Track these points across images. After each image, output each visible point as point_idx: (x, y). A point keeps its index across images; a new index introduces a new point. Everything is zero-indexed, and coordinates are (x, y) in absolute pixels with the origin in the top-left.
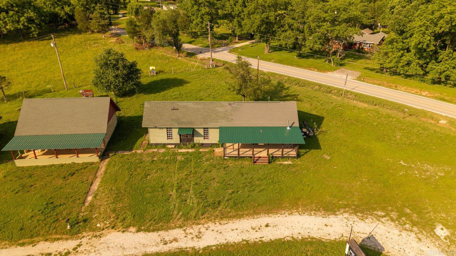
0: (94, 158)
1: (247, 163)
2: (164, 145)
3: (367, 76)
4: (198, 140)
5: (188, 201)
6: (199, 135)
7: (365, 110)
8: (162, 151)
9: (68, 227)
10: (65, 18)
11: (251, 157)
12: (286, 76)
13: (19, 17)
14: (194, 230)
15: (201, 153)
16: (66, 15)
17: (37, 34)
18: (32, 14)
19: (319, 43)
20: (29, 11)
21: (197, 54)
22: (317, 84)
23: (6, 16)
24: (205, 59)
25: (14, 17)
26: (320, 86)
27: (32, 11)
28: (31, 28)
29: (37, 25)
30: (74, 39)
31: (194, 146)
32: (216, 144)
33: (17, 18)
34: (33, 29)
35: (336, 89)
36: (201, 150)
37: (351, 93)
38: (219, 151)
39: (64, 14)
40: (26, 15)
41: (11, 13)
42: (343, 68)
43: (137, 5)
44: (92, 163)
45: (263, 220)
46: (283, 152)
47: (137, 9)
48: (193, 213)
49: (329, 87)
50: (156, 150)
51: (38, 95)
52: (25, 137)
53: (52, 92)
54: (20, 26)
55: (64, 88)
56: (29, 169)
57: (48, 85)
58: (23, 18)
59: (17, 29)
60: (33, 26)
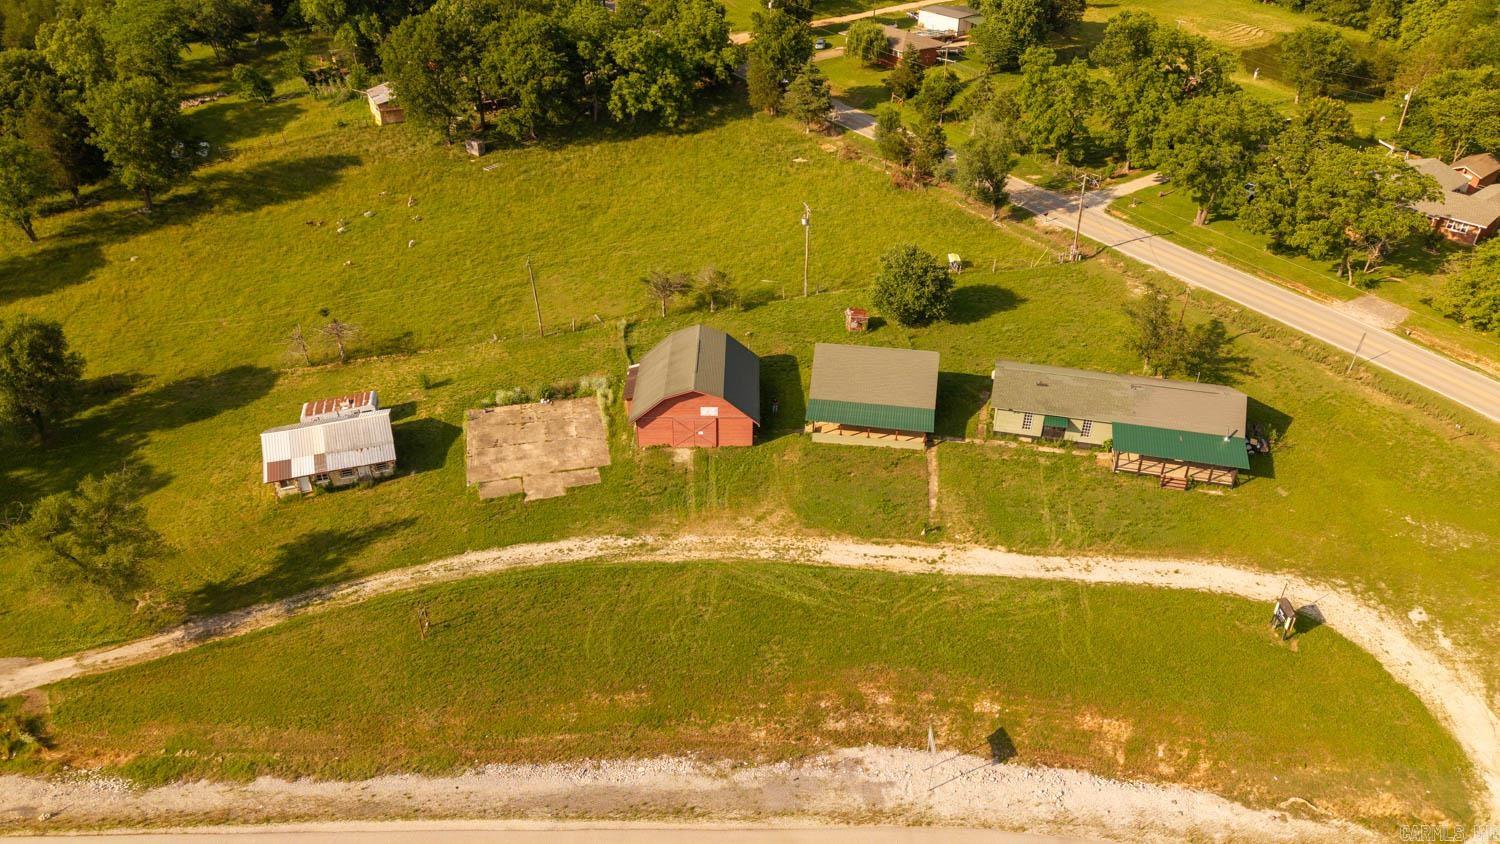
0: (918, 443)
1: (1149, 484)
2: (1015, 437)
3: (1421, 325)
4: (1068, 436)
5: (1068, 525)
6: (1075, 429)
7: (1383, 412)
8: (1013, 445)
9: (923, 533)
11: (1158, 477)
12: (1236, 305)
13: (648, 84)
14: (1082, 561)
15: (1075, 457)
17: (675, 122)
18: (671, 78)
19: (1321, 241)
21: (1035, 215)
22: (1298, 336)
23: (625, 84)
24: (1052, 232)
25: (638, 86)
26: (1307, 340)
28: (665, 109)
29: (676, 101)
30: (744, 133)
31: (1063, 445)
32: (1100, 446)
35: (1339, 353)
36: (1074, 452)
37: (1369, 368)
38: (1104, 458)
40: (659, 81)
42: (1372, 295)
43: (869, 32)
44: (914, 452)
45: (1171, 564)
46: (1211, 474)
48: (1077, 542)
49: (1325, 347)
50: (1002, 442)
51: (761, 304)
52: (824, 402)
53: (780, 297)
54: (648, 106)
55: (801, 292)
56: (830, 447)
57: (763, 277)
58: (654, 88)
59: (641, 112)
60: (670, 105)
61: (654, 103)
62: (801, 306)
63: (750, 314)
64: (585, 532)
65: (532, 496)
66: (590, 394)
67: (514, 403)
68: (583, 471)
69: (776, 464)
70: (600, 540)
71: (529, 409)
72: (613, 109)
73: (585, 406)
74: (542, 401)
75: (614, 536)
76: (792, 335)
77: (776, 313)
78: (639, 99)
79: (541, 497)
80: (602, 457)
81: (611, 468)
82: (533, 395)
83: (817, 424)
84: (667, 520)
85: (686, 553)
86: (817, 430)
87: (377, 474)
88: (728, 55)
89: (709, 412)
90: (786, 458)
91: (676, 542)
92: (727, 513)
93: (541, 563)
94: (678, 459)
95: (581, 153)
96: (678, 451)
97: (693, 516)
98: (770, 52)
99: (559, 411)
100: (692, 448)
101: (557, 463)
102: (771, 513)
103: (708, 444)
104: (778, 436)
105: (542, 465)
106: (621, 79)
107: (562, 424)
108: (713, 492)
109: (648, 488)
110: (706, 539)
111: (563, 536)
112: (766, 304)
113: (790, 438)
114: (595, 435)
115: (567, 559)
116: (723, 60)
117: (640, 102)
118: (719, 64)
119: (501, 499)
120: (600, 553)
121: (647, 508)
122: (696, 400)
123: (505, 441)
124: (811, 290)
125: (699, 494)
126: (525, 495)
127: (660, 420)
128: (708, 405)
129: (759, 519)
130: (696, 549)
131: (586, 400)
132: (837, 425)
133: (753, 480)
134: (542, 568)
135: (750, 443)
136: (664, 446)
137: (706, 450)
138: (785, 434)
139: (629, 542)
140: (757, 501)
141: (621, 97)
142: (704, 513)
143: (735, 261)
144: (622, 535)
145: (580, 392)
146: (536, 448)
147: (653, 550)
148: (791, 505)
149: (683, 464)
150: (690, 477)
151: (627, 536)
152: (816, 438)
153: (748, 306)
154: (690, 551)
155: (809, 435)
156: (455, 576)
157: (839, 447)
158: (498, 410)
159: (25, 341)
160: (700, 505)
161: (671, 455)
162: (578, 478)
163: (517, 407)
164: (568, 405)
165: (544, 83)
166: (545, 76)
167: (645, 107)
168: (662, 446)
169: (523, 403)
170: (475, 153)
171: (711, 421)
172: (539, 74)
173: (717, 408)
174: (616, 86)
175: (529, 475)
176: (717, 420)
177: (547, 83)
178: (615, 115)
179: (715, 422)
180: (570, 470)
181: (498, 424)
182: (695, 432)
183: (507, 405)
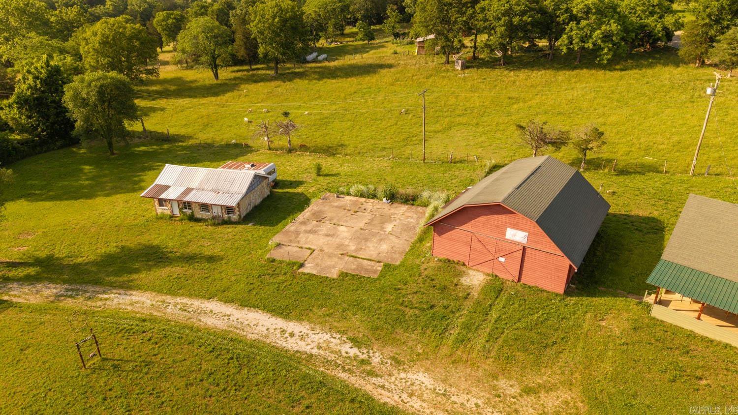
10: (660, 35)
13: (593, 30)
16: (663, 30)
17: (608, 60)
18: (614, 27)
20: (612, 21)
23: (575, 28)
25: (585, 30)
27: (614, 23)
28: (603, 49)
29: (614, 45)
33: (589, 32)
34: (606, 50)
39: (660, 29)
40: (604, 27)
41: (583, 23)
51: (639, 173)
52: (682, 268)
53: (661, 172)
54: (589, 45)
55: (686, 171)
56: (676, 331)
57: (648, 155)
58: (598, 32)
59: (583, 48)
60: (607, 47)
61: (594, 44)
62: (682, 182)
63: (621, 178)
64: (323, 323)
65: (309, 269)
67: (362, 196)
68: (369, 263)
69: (586, 327)
70: (327, 336)
71: (370, 204)
73: (416, 213)
74: (384, 200)
75: (344, 338)
76: (662, 202)
77: (651, 182)
78: (583, 40)
79: (314, 272)
80: (396, 256)
81: (396, 268)
82: (380, 193)
83: (664, 296)
84: (411, 343)
85: (404, 396)
86: (665, 303)
87: (226, 216)
88: (669, 20)
89: (517, 236)
90: (603, 323)
91: (403, 375)
92: (489, 365)
93: (255, 337)
94: (465, 281)
95: (530, 74)
96: (471, 272)
97: (445, 350)
98: (708, 10)
99: (392, 211)
100: (488, 275)
101: (353, 248)
102: (549, 388)
103: (509, 274)
104: (603, 294)
105: (340, 246)
106: (573, 24)
107: (385, 220)
108: (484, 333)
109: (415, 299)
110: (441, 388)
111: (299, 319)
112: (643, 174)
113: (620, 302)
114: (405, 236)
115: (282, 343)
116: (663, 24)
117: (584, 42)
118: (659, 25)
119: (281, 262)
120: (315, 351)
121: (400, 321)
122: (503, 218)
123: (330, 220)
124: (698, 171)
125: (467, 327)
126: (302, 265)
127: (460, 233)
128: (516, 227)
129: (528, 391)
130: (420, 397)
131: (420, 209)
132: (697, 306)
133: (545, 336)
134: (252, 344)
135: (561, 290)
136: (458, 263)
137: (503, 282)
138: (615, 295)
139: (354, 351)
140: (537, 364)
141: (570, 38)
142: (459, 353)
143: (624, 140)
144: (352, 340)
145: (419, 202)
146: (348, 232)
147: (371, 373)
148: (585, 391)
149: (468, 287)
150: (469, 304)
151: (356, 342)
152: (658, 312)
153: (623, 172)
154: (411, 395)
155: (648, 306)
156: (181, 317)
157: (691, 335)
158: (348, 198)
159: (99, 84)
160: (461, 341)
161: (461, 274)
162: (360, 267)
163: (363, 200)
164: (404, 208)
165: (513, 20)
166: (516, 15)
167: (586, 45)
168: (456, 262)
169: (369, 198)
170: (459, 68)
171: (517, 249)
172: (512, 14)
173: (527, 234)
174: (568, 29)
175: (321, 250)
176: (524, 249)
177: (516, 20)
178: (562, 50)
179: (521, 251)
180: (359, 258)
181: (337, 207)
182: (496, 256)
183: (357, 196)
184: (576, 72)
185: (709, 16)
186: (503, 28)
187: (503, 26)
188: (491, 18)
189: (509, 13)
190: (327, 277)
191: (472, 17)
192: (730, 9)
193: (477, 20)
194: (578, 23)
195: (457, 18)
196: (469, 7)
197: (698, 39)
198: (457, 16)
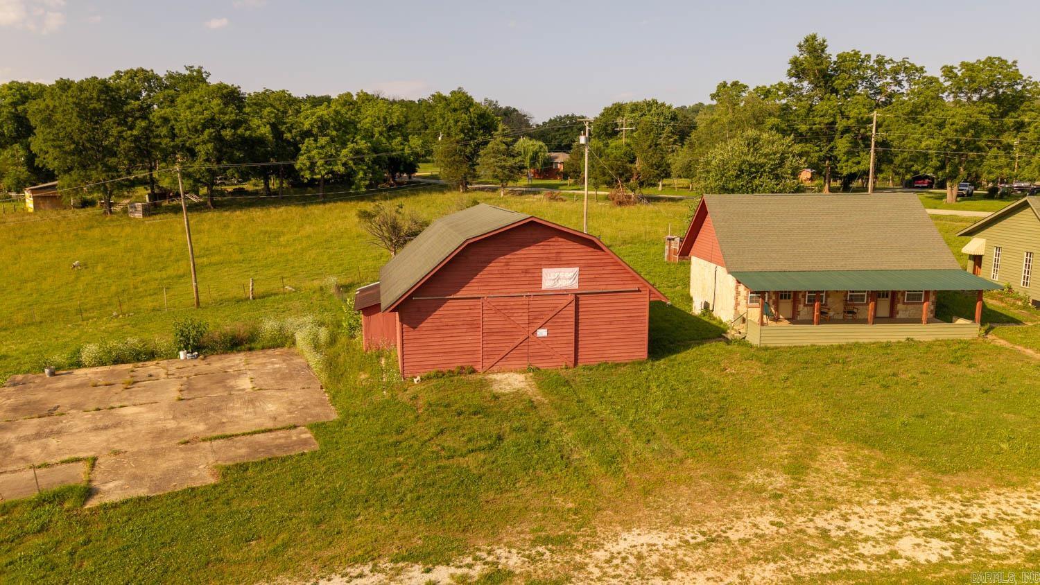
10: (412, 159)
13: (338, 148)
17: (367, 187)
18: (362, 144)
20: (357, 138)
23: (314, 146)
25: (328, 149)
27: (361, 139)
28: (356, 173)
33: (333, 152)
34: (361, 174)
40: (350, 145)
41: (323, 140)
44: (965, 342)
47: (536, 153)
52: (761, 274)
54: (339, 168)
56: (801, 350)
58: (344, 152)
59: (332, 172)
60: (362, 170)
61: (345, 166)
66: (282, 341)
67: (118, 361)
68: (272, 435)
72: (301, 169)
74: (182, 354)
78: (328, 162)
79: (143, 492)
80: (317, 411)
81: (342, 424)
89: (561, 278)
92: (698, 468)
94: (502, 389)
96: (495, 377)
100: (527, 370)
101: (200, 426)
103: (559, 358)
105: (160, 434)
106: (309, 141)
107: (222, 379)
108: (627, 436)
109: (453, 441)
114: (295, 384)
117: (330, 165)
122: (533, 252)
123: (76, 408)
125: (590, 440)
126: (89, 492)
127: (457, 307)
128: (557, 262)
129: (795, 470)
131: (274, 351)
135: (643, 353)
136: (464, 369)
142: (632, 476)
146: (152, 410)
149: (520, 395)
150: (547, 412)
157: (818, 349)
158: (80, 373)
160: (611, 461)
161: (484, 384)
162: (257, 447)
163: (126, 366)
165: (223, 133)
166: (226, 128)
167: (336, 168)
168: (456, 370)
169: (139, 361)
170: (139, 215)
171: (566, 302)
172: (219, 125)
173: (577, 269)
174: (303, 148)
175: (116, 453)
176: (577, 299)
177: (227, 133)
178: (303, 176)
179: (573, 304)
180: (237, 435)
181: (68, 388)
182: (532, 330)
183: (103, 364)
184: (328, 206)
185: (462, 131)
186: (210, 146)
187: (209, 141)
188: (185, 131)
189: (210, 122)
190: (193, 489)
191: (147, 130)
192: (479, 123)
193: (158, 136)
194: (316, 140)
195: (120, 132)
196: (137, 119)
197: (457, 158)
198: (120, 129)
